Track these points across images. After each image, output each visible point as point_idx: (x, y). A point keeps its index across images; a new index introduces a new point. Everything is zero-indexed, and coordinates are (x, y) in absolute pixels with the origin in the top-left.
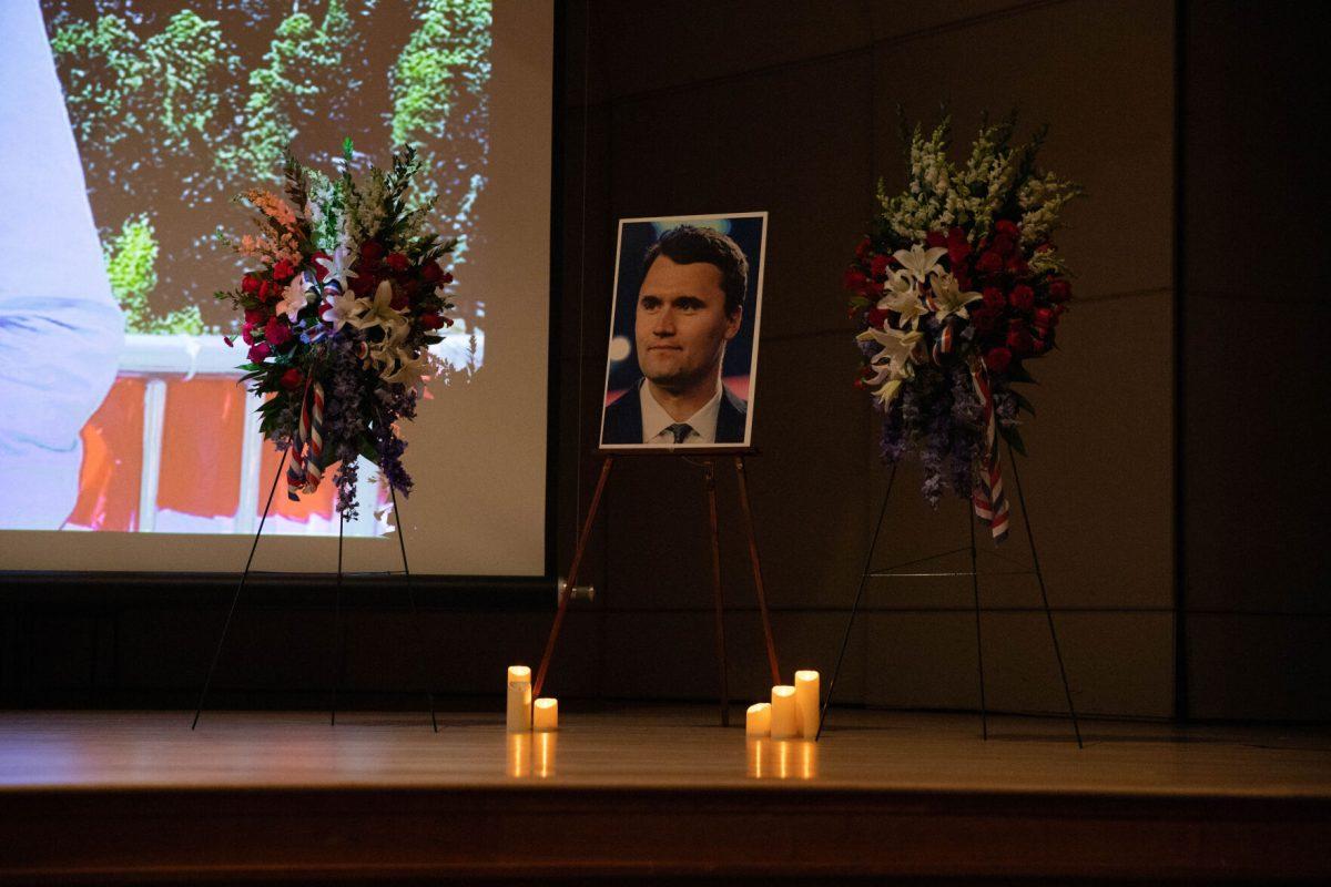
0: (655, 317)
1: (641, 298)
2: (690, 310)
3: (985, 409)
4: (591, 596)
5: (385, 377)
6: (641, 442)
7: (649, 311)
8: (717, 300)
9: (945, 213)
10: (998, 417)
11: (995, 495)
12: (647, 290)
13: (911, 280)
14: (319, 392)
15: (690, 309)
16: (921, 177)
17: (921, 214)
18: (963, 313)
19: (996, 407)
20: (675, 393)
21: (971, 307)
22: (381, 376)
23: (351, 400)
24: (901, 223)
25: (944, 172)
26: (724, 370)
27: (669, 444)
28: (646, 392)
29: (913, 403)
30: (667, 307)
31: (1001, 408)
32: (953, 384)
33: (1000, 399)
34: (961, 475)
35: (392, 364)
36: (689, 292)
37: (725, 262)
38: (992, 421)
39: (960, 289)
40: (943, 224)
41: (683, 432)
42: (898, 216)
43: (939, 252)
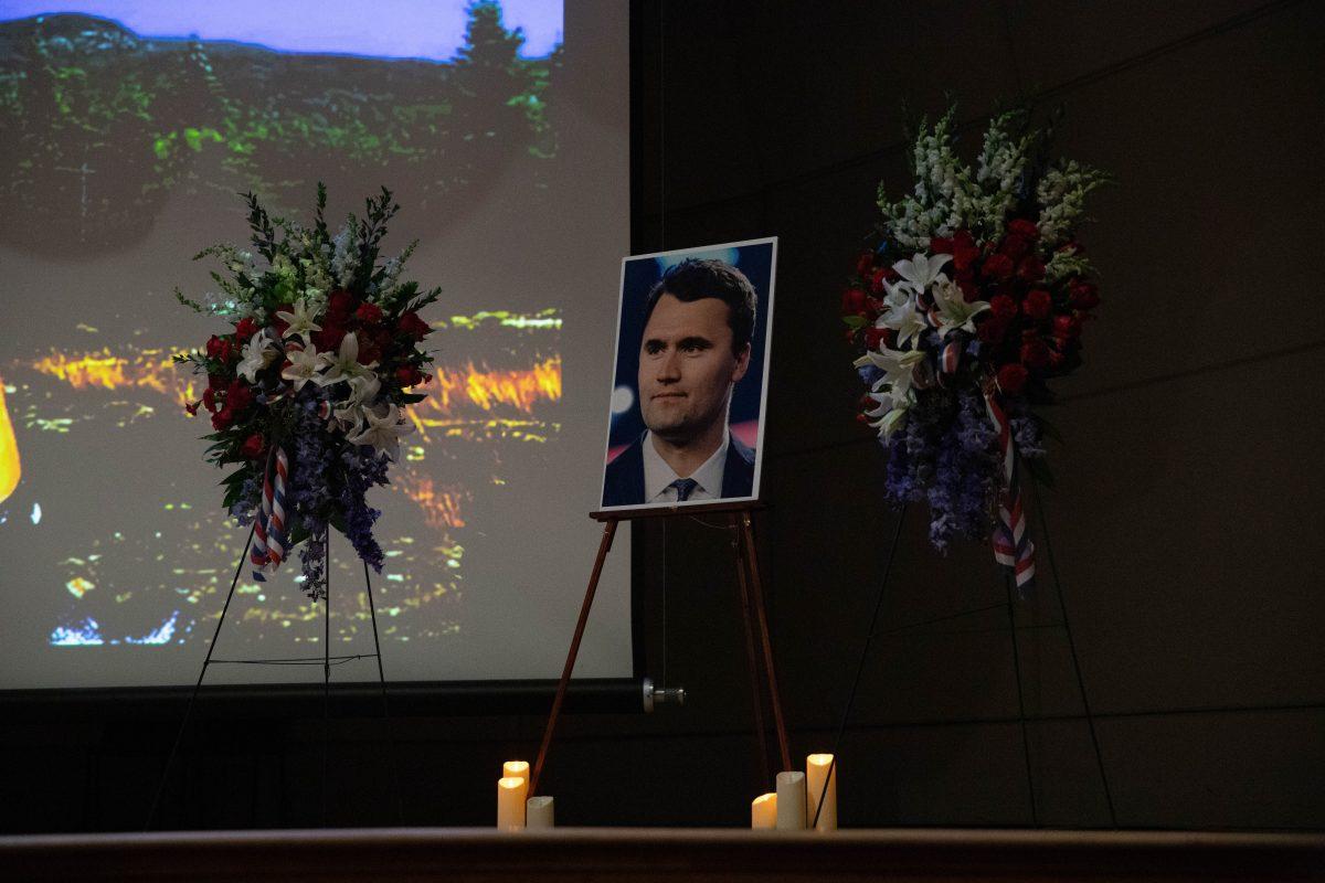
0: (659, 362)
1: (644, 342)
2: (696, 352)
3: (1001, 436)
4: (681, 698)
5: (352, 438)
6: (643, 502)
7: (653, 356)
8: (723, 339)
9: (953, 215)
10: (1016, 446)
11: (1017, 538)
12: (651, 333)
13: (910, 291)
14: (282, 459)
15: (696, 350)
16: (927, 179)
17: (924, 217)
18: (969, 327)
19: (1014, 434)
20: (679, 445)
21: (979, 319)
22: (347, 437)
23: (314, 465)
24: (905, 231)
25: (950, 169)
26: (730, 416)
27: (673, 502)
28: (649, 445)
29: (918, 434)
30: (671, 349)
31: (1020, 434)
32: (960, 408)
33: (1018, 424)
34: (972, 514)
35: (359, 423)
36: (694, 332)
37: (733, 296)
38: (1009, 450)
39: (965, 299)
40: (951, 228)
41: (687, 488)
42: (901, 223)
43: (943, 259)
